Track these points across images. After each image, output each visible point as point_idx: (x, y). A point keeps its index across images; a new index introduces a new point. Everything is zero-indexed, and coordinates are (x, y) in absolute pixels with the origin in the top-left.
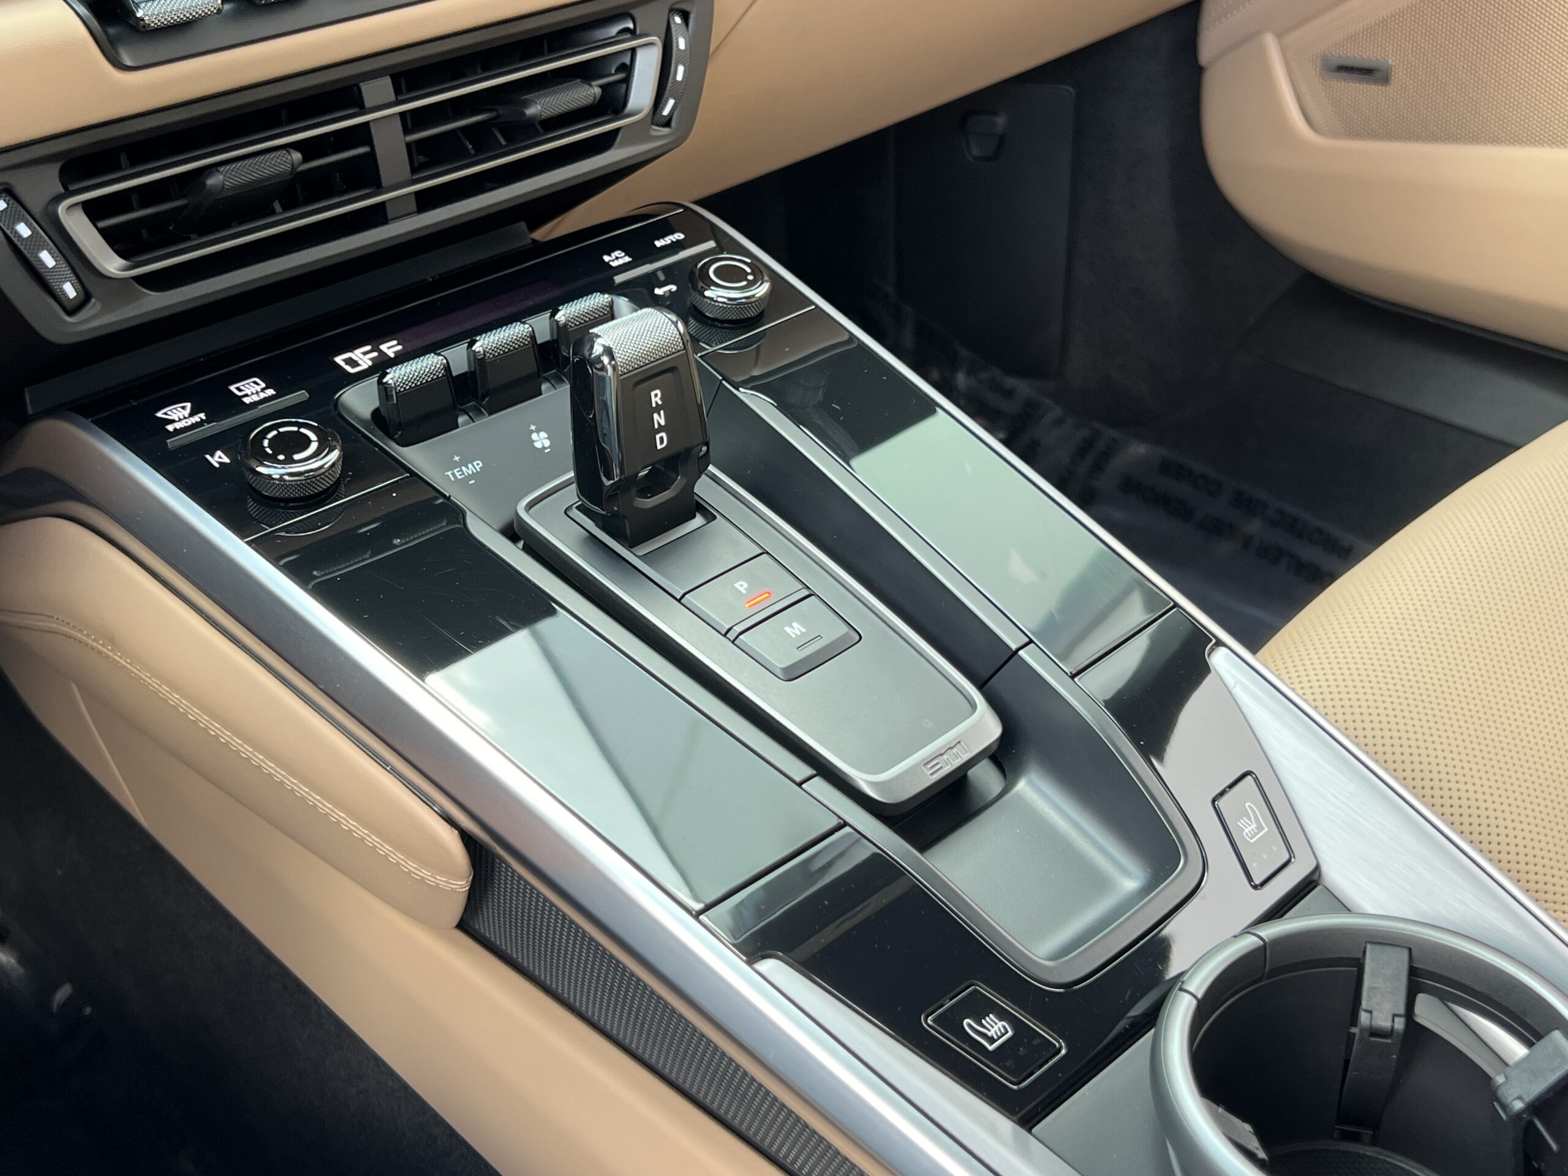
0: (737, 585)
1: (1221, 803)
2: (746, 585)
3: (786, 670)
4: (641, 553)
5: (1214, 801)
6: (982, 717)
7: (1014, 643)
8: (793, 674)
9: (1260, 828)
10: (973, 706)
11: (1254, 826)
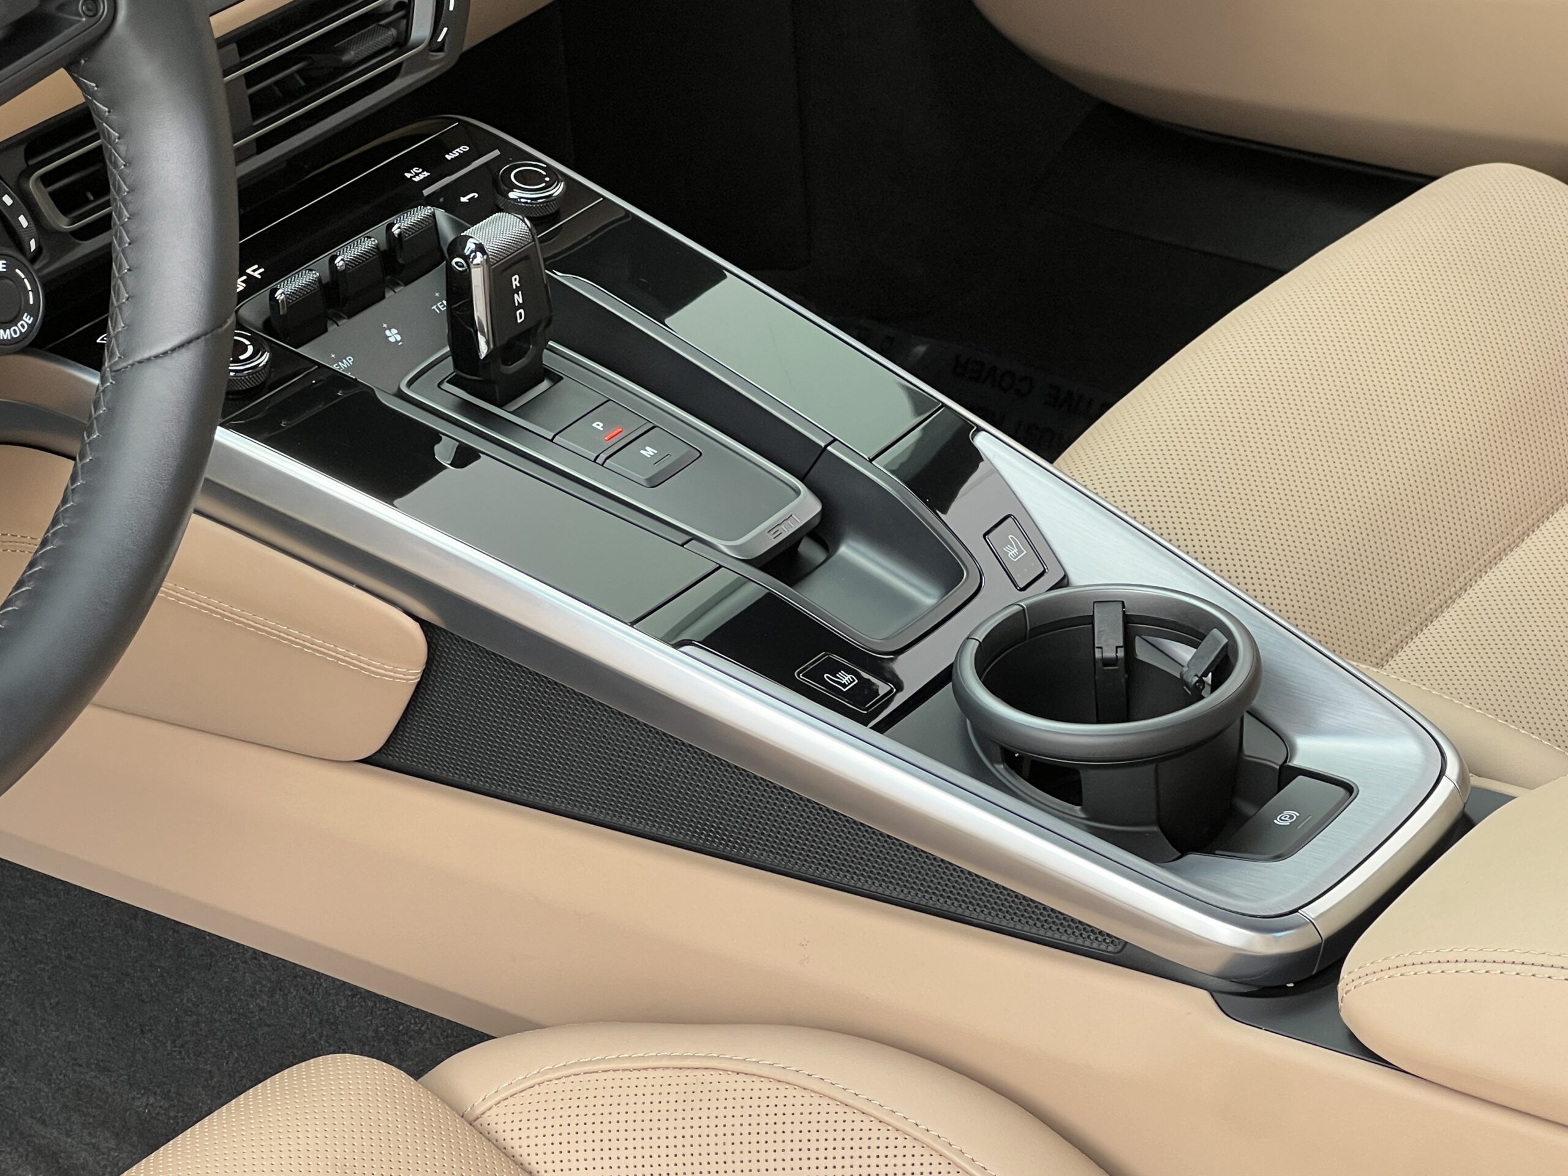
0: (594, 425)
1: (990, 536)
2: (601, 425)
3: (649, 480)
4: (512, 409)
5: (984, 536)
6: (805, 497)
7: (823, 441)
8: (654, 483)
9: (1020, 551)
10: (798, 492)
11: (1016, 550)
